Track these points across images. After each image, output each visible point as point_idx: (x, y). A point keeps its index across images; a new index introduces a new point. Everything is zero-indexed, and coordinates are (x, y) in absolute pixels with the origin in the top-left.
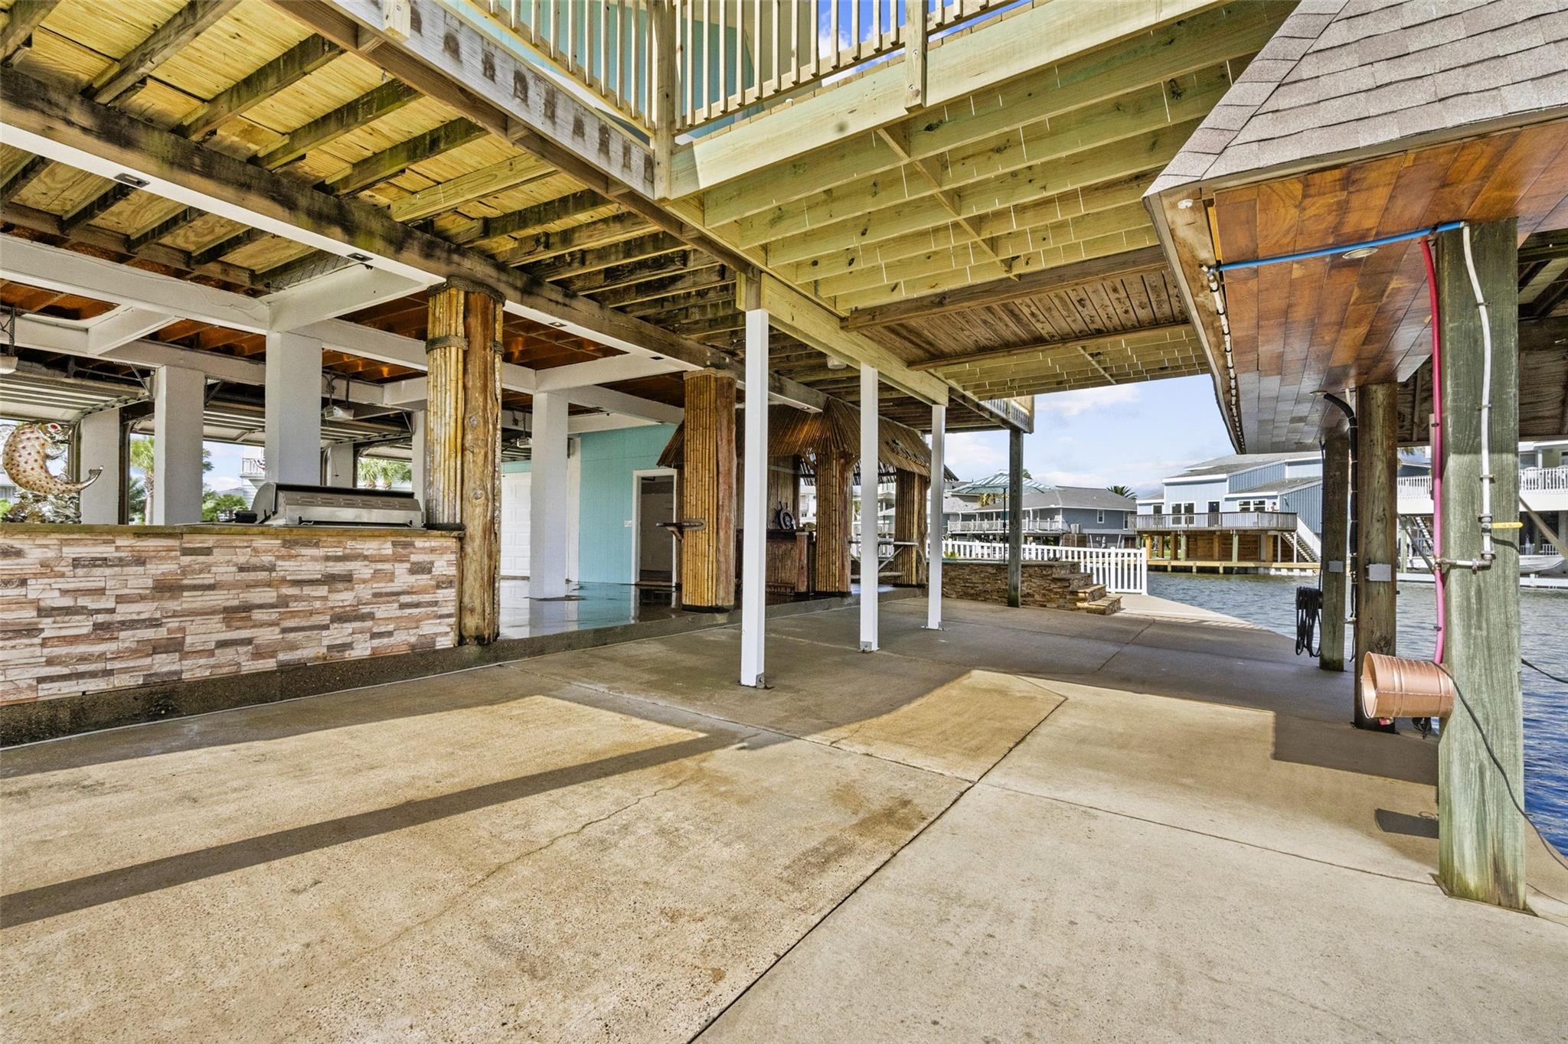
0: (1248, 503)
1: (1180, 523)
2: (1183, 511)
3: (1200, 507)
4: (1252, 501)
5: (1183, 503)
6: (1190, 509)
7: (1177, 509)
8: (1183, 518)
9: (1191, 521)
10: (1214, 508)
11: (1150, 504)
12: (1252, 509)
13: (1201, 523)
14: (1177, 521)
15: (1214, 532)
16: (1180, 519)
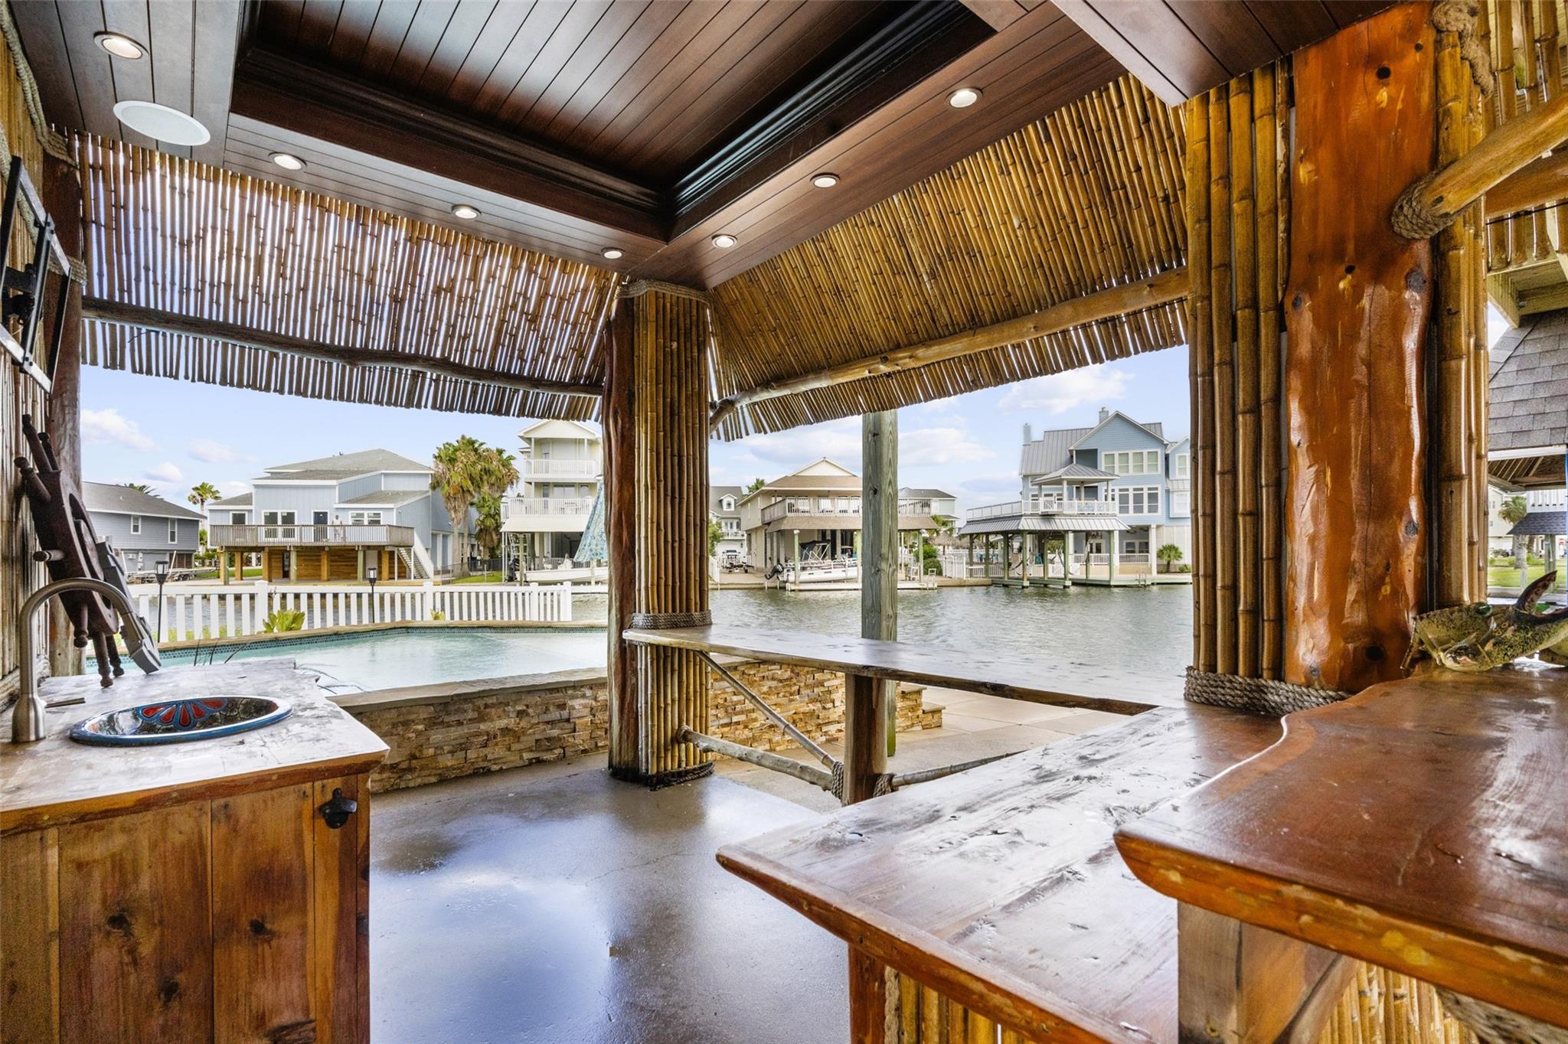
0: (362, 515)
1: (275, 536)
2: (280, 522)
3: (304, 517)
4: (366, 513)
5: (281, 512)
6: (289, 519)
7: (271, 518)
8: (280, 530)
9: (289, 534)
10: (321, 518)
11: (229, 511)
12: (366, 523)
13: (307, 537)
14: (271, 534)
15: (323, 548)
16: (275, 531)
